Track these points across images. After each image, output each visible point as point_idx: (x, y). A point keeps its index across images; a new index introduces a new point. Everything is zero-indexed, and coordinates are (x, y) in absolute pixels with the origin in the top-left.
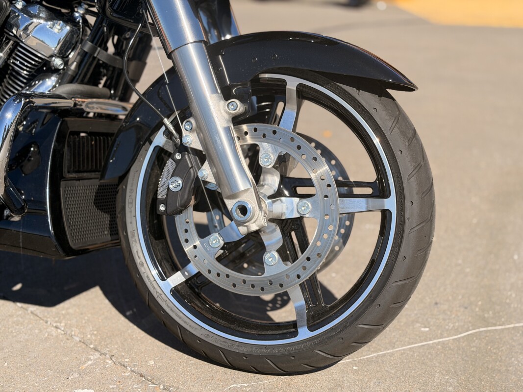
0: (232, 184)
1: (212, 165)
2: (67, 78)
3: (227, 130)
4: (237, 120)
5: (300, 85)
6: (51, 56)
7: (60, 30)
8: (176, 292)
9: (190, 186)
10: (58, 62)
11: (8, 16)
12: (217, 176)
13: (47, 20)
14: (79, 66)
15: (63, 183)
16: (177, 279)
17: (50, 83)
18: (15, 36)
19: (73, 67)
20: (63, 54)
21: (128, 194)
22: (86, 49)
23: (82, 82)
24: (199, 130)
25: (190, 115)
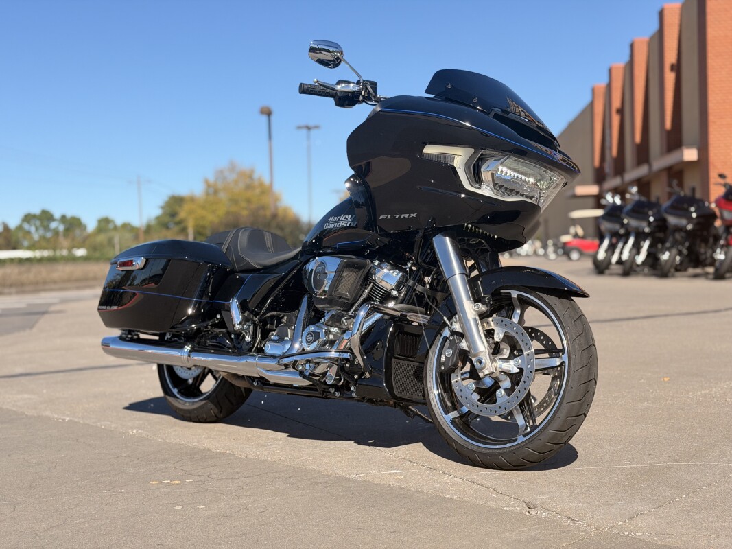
0: (476, 348)
1: (467, 341)
2: (399, 301)
3: (475, 319)
4: (483, 316)
5: (518, 295)
6: (392, 290)
7: (397, 275)
8: (453, 422)
9: (457, 354)
10: (395, 293)
11: (370, 269)
12: (469, 346)
13: (390, 270)
14: (406, 295)
15: (393, 360)
16: (454, 414)
17: (391, 304)
18: (373, 280)
19: (402, 295)
20: (398, 288)
21: (429, 365)
22: (410, 284)
23: (408, 304)
24: (461, 322)
25: (456, 313)
